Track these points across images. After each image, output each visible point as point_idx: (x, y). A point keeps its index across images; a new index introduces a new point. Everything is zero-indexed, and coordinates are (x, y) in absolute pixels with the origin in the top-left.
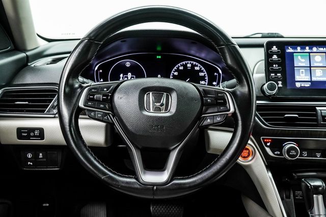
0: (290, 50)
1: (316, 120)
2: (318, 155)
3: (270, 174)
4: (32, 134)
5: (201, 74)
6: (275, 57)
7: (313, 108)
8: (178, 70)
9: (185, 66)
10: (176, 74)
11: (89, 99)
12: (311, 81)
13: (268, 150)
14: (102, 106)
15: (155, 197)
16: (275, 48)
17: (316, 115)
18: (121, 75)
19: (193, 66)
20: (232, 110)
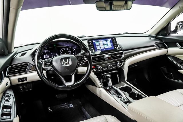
0: (94, 41)
1: (104, 59)
2: (106, 68)
3: (96, 76)
4: (23, 80)
5: (69, 51)
6: (91, 44)
7: (103, 56)
8: (62, 51)
9: (64, 50)
10: (61, 52)
11: (45, 65)
12: (101, 49)
13: (94, 70)
14: (49, 66)
15: (71, 89)
16: (90, 41)
17: (104, 58)
18: (44, 56)
19: (66, 49)
20: (86, 60)
